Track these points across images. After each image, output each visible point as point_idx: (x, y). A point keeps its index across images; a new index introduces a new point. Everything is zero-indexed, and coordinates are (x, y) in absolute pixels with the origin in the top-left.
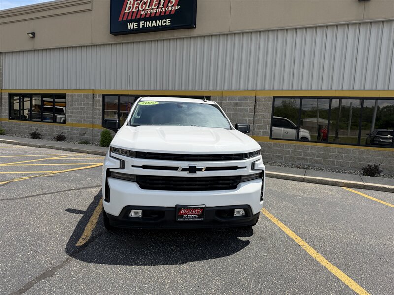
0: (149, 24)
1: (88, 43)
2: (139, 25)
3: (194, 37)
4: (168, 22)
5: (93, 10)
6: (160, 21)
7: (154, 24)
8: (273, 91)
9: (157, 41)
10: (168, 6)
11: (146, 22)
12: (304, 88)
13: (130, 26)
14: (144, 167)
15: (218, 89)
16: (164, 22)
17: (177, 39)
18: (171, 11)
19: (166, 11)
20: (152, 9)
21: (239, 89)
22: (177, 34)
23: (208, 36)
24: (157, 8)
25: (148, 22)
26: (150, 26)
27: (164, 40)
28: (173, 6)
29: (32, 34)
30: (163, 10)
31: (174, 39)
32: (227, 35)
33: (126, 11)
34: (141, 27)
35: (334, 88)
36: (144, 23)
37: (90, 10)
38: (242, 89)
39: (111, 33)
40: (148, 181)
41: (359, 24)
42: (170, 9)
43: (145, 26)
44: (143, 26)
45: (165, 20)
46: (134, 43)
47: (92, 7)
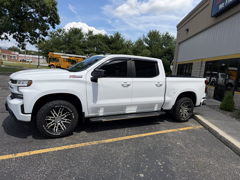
13: (221, 6)
36: (228, 1)
37: (208, 5)
39: (211, 17)
44: (227, 3)
47: (209, 2)
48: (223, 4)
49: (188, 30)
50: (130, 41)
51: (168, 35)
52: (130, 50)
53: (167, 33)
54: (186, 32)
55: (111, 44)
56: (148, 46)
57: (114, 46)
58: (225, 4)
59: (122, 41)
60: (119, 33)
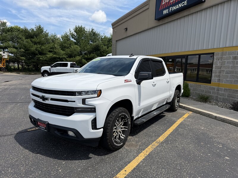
0: (174, 8)
1: (146, 28)
3: (205, 9)
4: (185, 3)
5: (150, 8)
6: (181, 4)
7: (177, 7)
9: (181, 18)
13: (165, 12)
16: (183, 4)
23: (215, 5)
29: (125, 29)
33: (163, 3)
36: (172, 8)
37: (148, 9)
39: (155, 19)
44: (171, 10)
45: (183, 2)
47: (149, 6)
48: (167, 10)
49: (126, 29)
50: (55, 36)
51: (93, 31)
52: (57, 45)
53: (93, 30)
54: (124, 31)
55: (33, 38)
56: (75, 41)
57: (38, 41)
58: (169, 10)
59: (47, 35)
60: (42, 26)
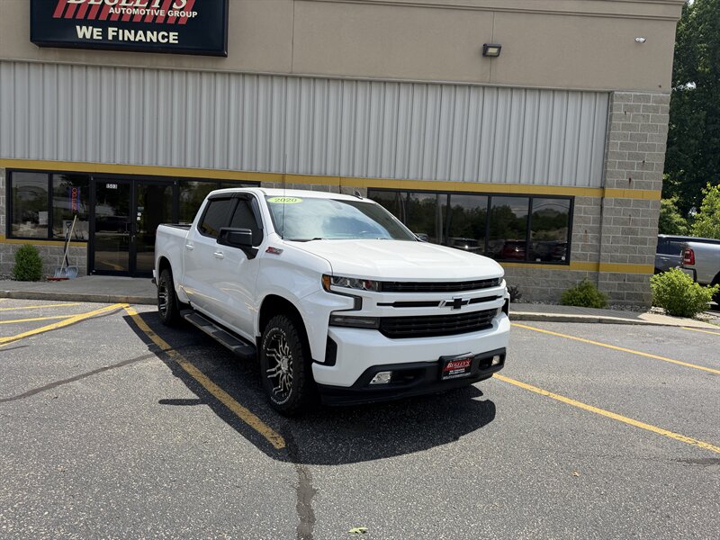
0: (129, 35)
2: (105, 33)
3: (223, 73)
4: (171, 37)
6: (155, 33)
7: (140, 36)
8: (367, 178)
9: (144, 69)
10: (171, 8)
11: (121, 31)
12: (411, 177)
13: (83, 32)
14: (397, 305)
15: (273, 170)
16: (163, 37)
17: (187, 72)
18: (178, 18)
19: (167, 16)
20: (136, 8)
21: (312, 173)
22: (188, 62)
23: (251, 75)
24: (148, 7)
25: (126, 32)
26: (132, 39)
27: (158, 70)
28: (182, 9)
30: (162, 13)
31: (180, 71)
32: (286, 77)
33: (74, 1)
34: (110, 38)
35: (453, 178)
36: (118, 32)
38: (316, 172)
39: (32, 41)
40: (398, 326)
41: (484, 87)
42: (176, 14)
43: (121, 38)
44: (115, 38)
45: (166, 34)
46: (86, 66)
48: (95, 30)
58: (104, 33)
